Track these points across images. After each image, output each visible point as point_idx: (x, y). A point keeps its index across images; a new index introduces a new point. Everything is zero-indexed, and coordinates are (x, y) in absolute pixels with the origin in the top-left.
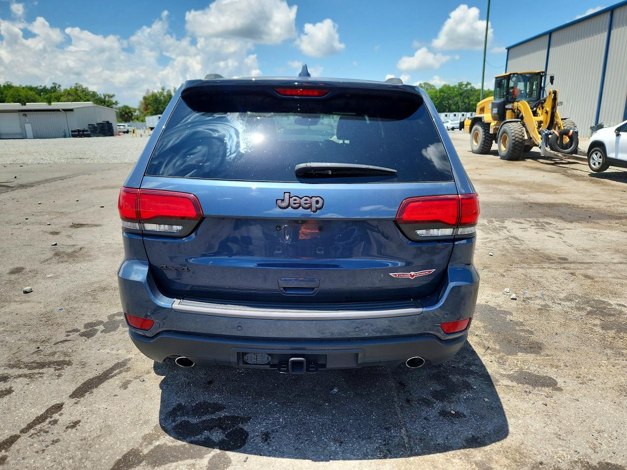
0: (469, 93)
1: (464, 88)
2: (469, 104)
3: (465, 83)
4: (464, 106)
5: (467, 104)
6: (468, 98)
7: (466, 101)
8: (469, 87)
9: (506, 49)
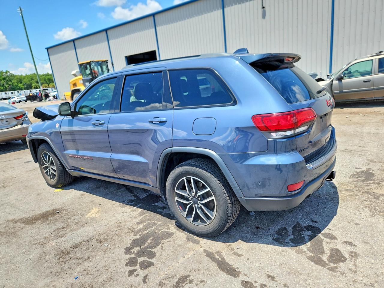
0: (10, 78)
1: (5, 74)
2: (13, 85)
3: (4, 71)
4: (10, 87)
5: (11, 85)
6: (11, 81)
7: (10, 83)
8: (9, 74)
9: (46, 49)
